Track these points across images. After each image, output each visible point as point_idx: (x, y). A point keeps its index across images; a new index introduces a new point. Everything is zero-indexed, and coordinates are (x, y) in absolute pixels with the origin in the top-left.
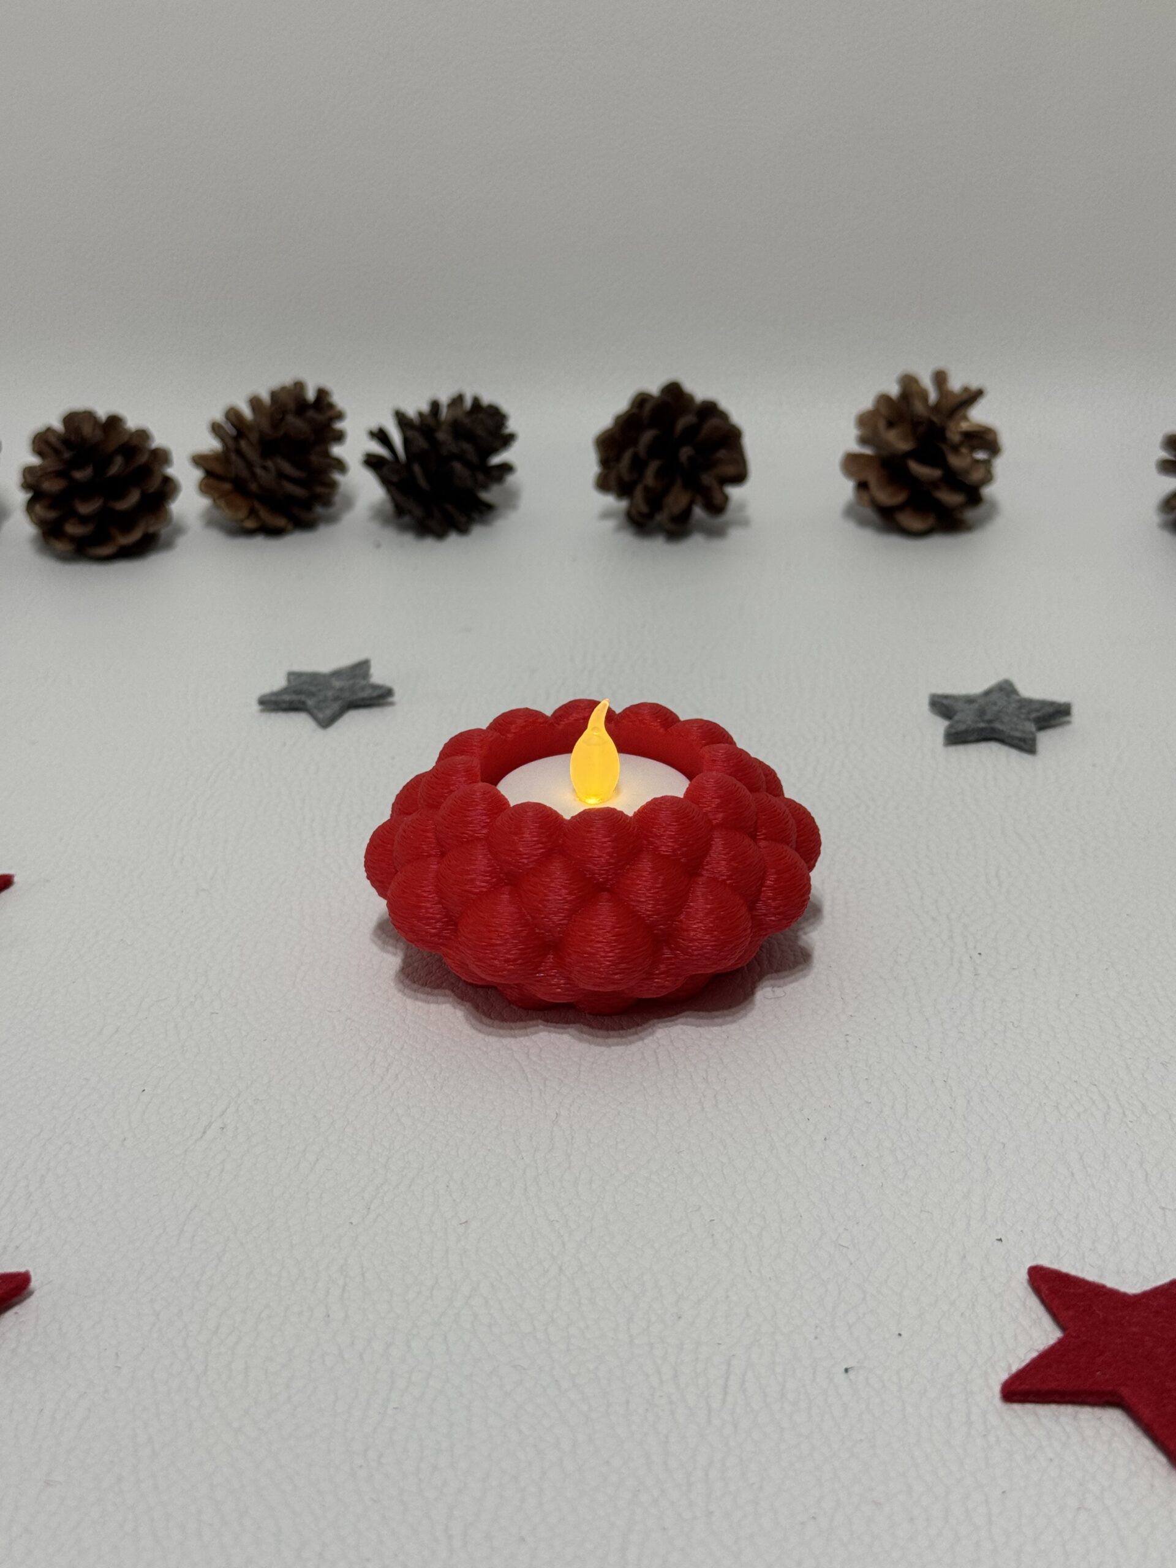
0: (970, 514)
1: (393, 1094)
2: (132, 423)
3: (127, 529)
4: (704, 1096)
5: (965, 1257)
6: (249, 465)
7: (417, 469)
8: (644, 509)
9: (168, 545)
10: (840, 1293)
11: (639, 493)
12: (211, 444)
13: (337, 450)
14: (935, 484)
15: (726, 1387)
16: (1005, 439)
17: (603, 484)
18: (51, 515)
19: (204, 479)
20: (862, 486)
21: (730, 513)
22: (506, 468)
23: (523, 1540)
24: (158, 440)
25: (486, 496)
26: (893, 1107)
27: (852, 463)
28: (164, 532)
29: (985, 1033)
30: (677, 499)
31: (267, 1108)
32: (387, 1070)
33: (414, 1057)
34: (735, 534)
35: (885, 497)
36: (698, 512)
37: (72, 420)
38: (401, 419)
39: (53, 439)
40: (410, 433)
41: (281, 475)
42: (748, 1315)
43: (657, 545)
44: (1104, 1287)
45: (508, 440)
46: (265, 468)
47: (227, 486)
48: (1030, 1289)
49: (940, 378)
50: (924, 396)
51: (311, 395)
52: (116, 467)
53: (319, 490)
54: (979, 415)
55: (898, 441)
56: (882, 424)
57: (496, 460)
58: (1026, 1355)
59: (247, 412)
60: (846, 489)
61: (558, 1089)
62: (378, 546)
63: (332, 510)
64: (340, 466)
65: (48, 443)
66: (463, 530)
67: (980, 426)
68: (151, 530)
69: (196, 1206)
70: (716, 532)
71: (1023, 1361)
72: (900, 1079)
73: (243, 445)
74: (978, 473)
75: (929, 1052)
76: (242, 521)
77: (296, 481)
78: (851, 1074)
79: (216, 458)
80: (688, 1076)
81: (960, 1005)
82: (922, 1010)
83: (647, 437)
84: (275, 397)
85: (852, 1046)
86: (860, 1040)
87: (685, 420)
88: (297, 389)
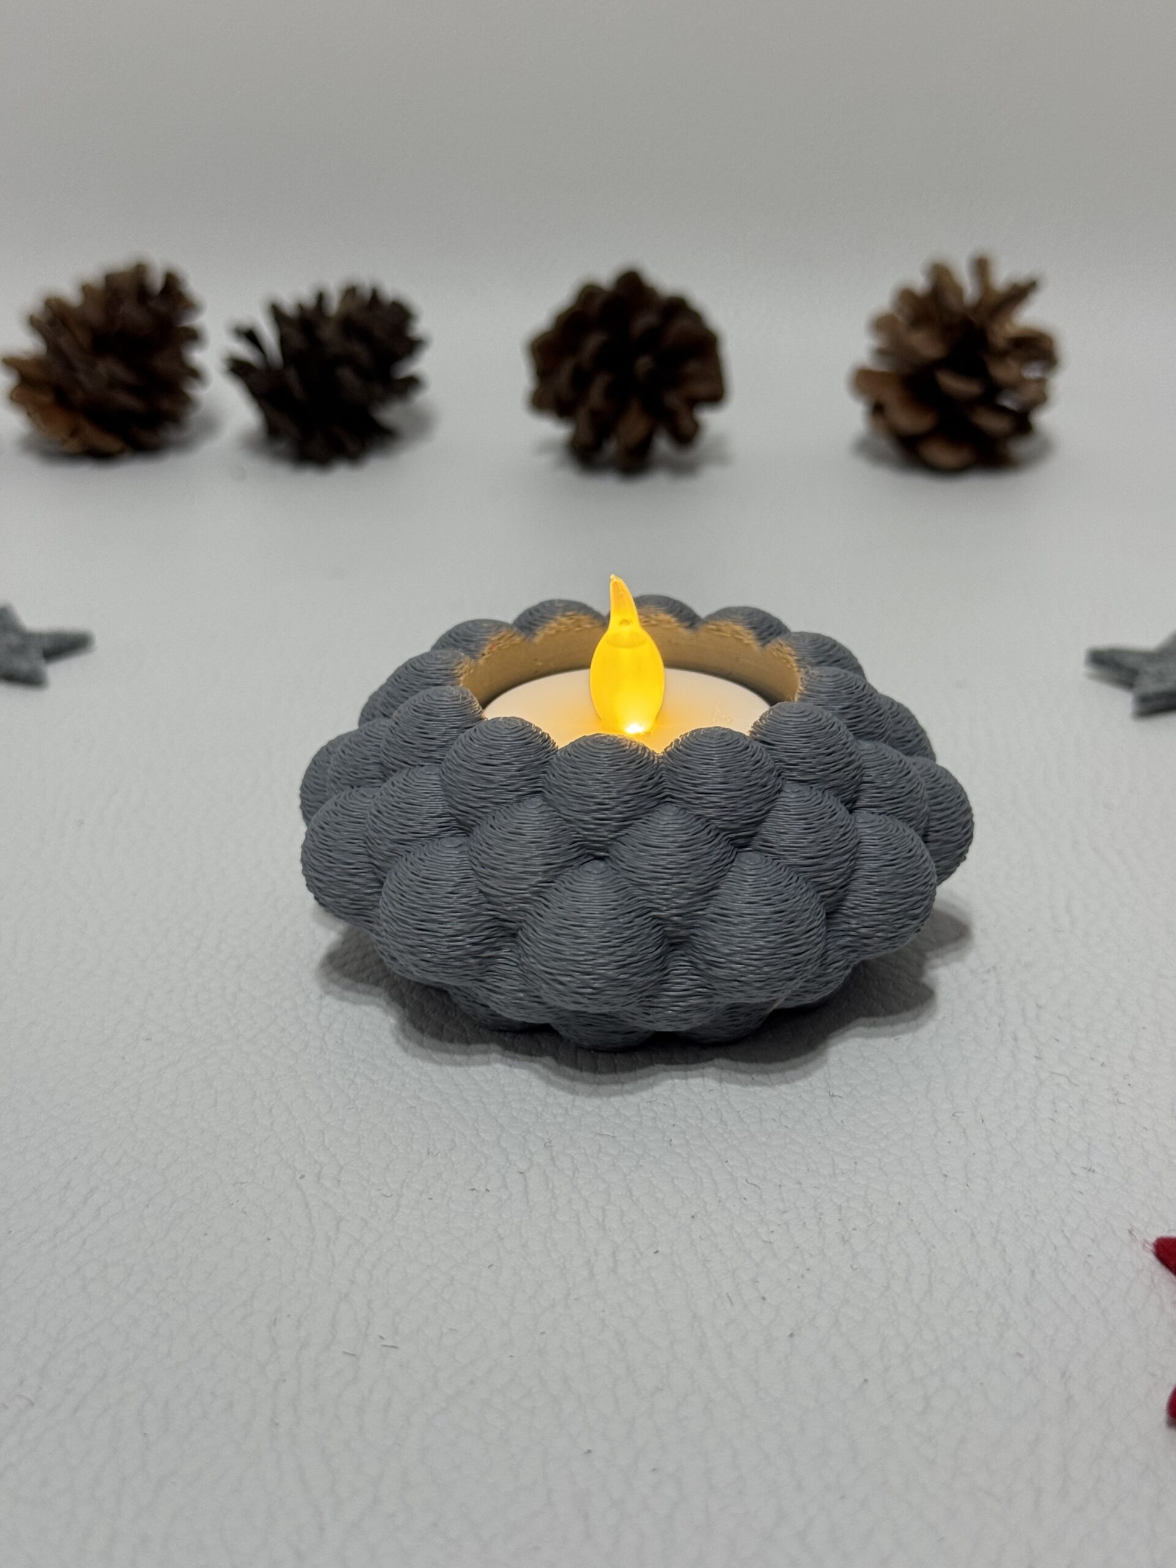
0: (1019, 448)
6: (69, 366)
7: (292, 376)
8: (591, 435)
11: (583, 413)
12: (28, 344)
13: (193, 355)
14: (972, 405)
16: (1066, 348)
17: (539, 402)
19: (16, 388)
20: (878, 410)
21: (702, 447)
22: (413, 383)
25: (386, 416)
27: (864, 380)
30: (633, 426)
34: (711, 475)
35: (906, 422)
36: (663, 445)
38: (277, 313)
40: (287, 332)
41: (114, 383)
43: (608, 485)
45: (411, 346)
46: (92, 372)
47: (45, 398)
49: (981, 267)
50: (959, 291)
51: (157, 282)
53: (166, 404)
54: (1031, 315)
55: (924, 348)
56: (905, 327)
57: (400, 370)
59: (73, 299)
62: (242, 479)
63: (184, 432)
64: (195, 374)
66: (354, 458)
67: (1033, 331)
70: (684, 469)
72: (920, 1231)
73: (64, 341)
74: (1029, 393)
75: (967, 1185)
76: (64, 442)
77: (130, 389)
78: (840, 1220)
79: (38, 362)
80: (574, 1217)
81: (1017, 1107)
82: (955, 1114)
83: (594, 342)
84: (111, 281)
85: (843, 1173)
86: (856, 1163)
87: (644, 321)
88: (139, 272)
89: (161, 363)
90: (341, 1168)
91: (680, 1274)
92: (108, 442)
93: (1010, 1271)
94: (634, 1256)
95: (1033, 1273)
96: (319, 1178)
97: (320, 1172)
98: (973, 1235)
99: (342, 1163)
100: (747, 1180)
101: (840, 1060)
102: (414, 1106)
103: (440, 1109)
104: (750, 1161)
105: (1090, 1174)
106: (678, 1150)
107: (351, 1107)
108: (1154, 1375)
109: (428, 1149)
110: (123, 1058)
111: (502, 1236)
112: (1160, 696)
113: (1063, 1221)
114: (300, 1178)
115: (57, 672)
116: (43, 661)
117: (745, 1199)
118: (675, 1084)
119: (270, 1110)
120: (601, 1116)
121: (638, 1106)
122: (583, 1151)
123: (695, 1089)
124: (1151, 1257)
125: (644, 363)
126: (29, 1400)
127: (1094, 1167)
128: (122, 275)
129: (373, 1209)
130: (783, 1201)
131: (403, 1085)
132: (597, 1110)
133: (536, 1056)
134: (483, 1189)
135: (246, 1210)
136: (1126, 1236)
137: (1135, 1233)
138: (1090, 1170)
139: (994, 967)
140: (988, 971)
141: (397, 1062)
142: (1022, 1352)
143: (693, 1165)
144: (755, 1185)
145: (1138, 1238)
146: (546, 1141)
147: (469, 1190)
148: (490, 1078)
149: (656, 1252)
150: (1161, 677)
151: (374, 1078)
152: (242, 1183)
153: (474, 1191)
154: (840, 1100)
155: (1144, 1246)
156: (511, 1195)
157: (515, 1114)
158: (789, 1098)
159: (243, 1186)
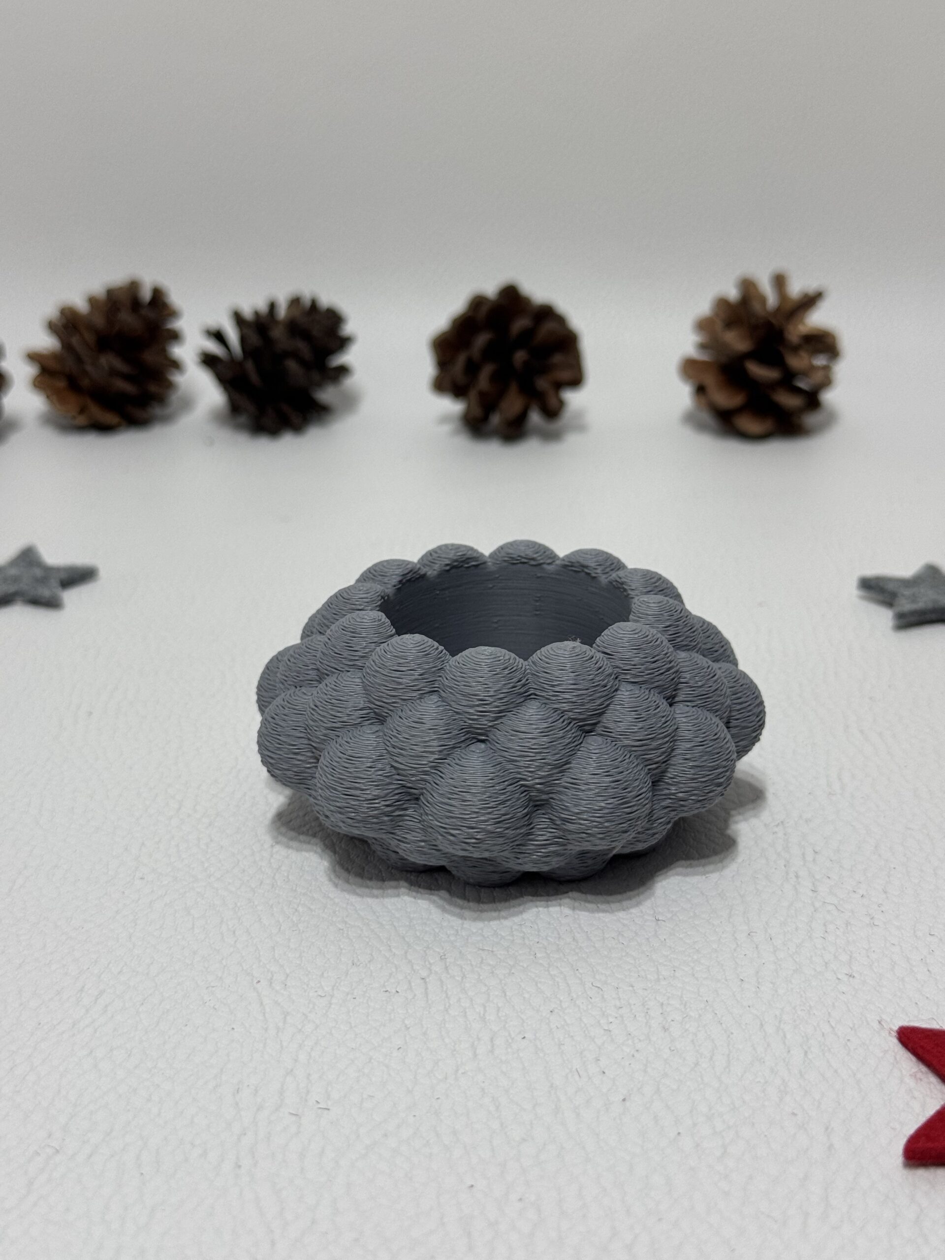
0: (811, 419)
4: (479, 1039)
6: (79, 360)
7: (250, 366)
8: (480, 411)
11: (473, 394)
12: (46, 342)
13: (179, 351)
14: (774, 385)
16: (847, 342)
17: (439, 385)
19: (38, 376)
20: (700, 390)
21: (566, 418)
22: (343, 371)
25: (322, 396)
27: (690, 367)
29: (826, 965)
30: (512, 403)
34: (572, 441)
35: (722, 400)
36: (535, 418)
38: (238, 319)
40: (247, 333)
41: (114, 373)
43: (493, 449)
45: (343, 343)
46: (96, 364)
47: (61, 383)
49: (780, 281)
50: (763, 300)
51: (146, 295)
53: (153, 388)
54: (818, 318)
55: (735, 343)
56: (719, 326)
57: (333, 361)
59: (83, 308)
62: (211, 444)
63: (167, 409)
64: (176, 365)
66: (297, 428)
67: (819, 330)
70: (551, 437)
72: (721, 1022)
73: (75, 341)
74: (818, 377)
75: (758, 987)
76: (74, 418)
77: (126, 377)
78: (662, 1013)
79: (54, 356)
80: (462, 1012)
81: (797, 929)
82: (751, 934)
83: (482, 340)
84: (111, 294)
85: (665, 979)
86: (674, 970)
87: (520, 324)
88: (133, 287)
89: (149, 357)
90: (288, 975)
91: (541, 1055)
92: (110, 418)
93: (789, 1051)
94: (507, 1041)
95: (806, 1053)
96: (271, 983)
97: (271, 979)
98: (762, 1025)
99: (288, 971)
100: (592, 984)
101: (664, 892)
102: (342, 928)
103: (362, 930)
104: (595, 970)
105: (851, 979)
106: (541, 961)
107: (294, 929)
108: (894, 1129)
109: (353, 961)
110: (123, 893)
111: (408, 1026)
112: (913, 613)
113: (829, 1013)
114: (257, 983)
115: (71, 597)
116: (60, 588)
117: (591, 998)
118: (539, 911)
119: (234, 932)
120: (483, 936)
121: (512, 928)
122: (469, 962)
123: (554, 915)
124: (896, 1041)
125: (520, 357)
126: (56, 1149)
127: (854, 974)
128: (121, 288)
129: (311, 1006)
130: (619, 999)
131: (334, 912)
132: (480, 931)
133: (434, 890)
134: (394, 991)
135: (216, 1007)
136: (876, 1025)
137: (883, 1023)
138: (850, 976)
139: (782, 822)
140: (777, 825)
141: (330, 895)
142: (795, 1112)
143: (552, 973)
144: (599, 987)
145: (885, 1027)
146: (442, 954)
147: (384, 991)
148: (399, 907)
149: (524, 1038)
150: (914, 599)
151: (313, 907)
152: (213, 987)
153: (387, 992)
154: (663, 923)
155: (890, 1033)
156: (415, 995)
157: (418, 934)
158: (625, 922)
159: (214, 989)
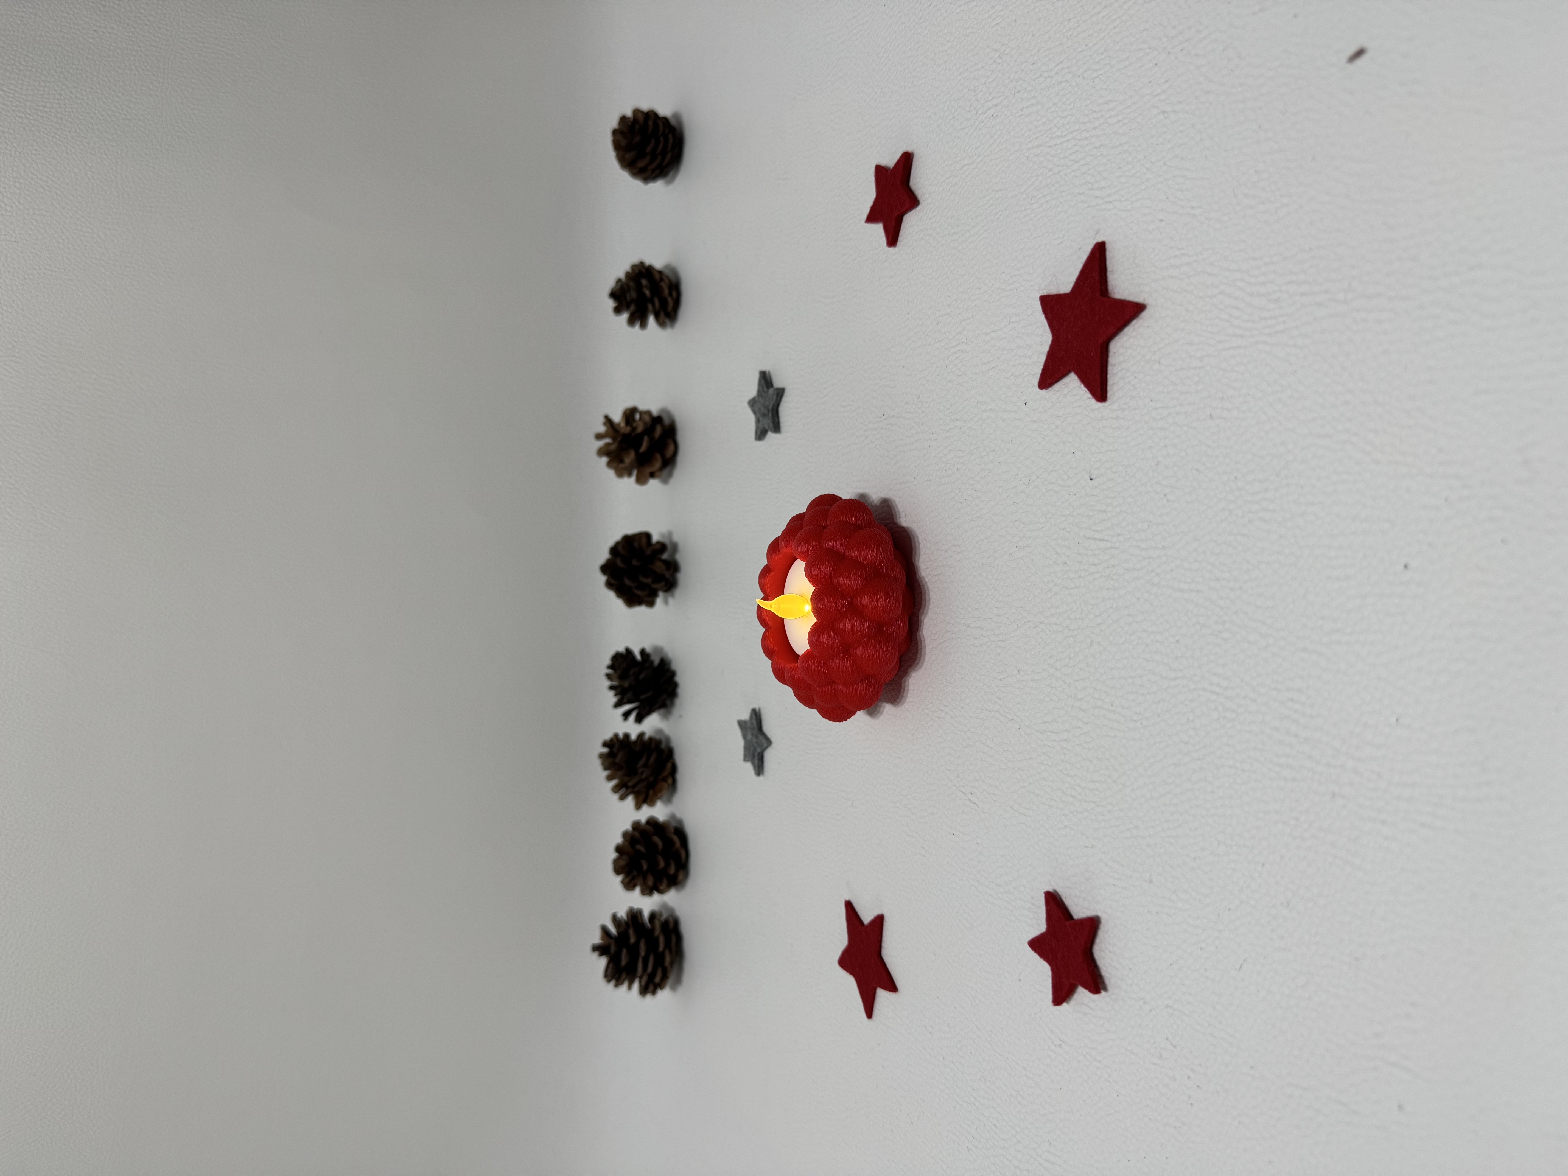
0: (667, 422)
1: (954, 708)
2: (619, 840)
3: (672, 843)
4: (955, 551)
5: (1034, 421)
6: (641, 781)
7: (643, 697)
8: (663, 584)
9: (680, 822)
10: (1052, 483)
11: (655, 586)
12: (630, 801)
13: (633, 737)
14: (651, 439)
15: (1100, 540)
16: (629, 404)
17: (651, 604)
18: (665, 881)
19: (647, 804)
20: (652, 475)
21: (666, 541)
22: (643, 652)
23: (1177, 641)
24: (628, 826)
25: (656, 661)
26: (960, 457)
27: (641, 480)
28: (674, 824)
29: (923, 412)
30: (659, 567)
31: (962, 771)
32: (942, 711)
33: (936, 697)
34: (676, 538)
35: (658, 464)
36: (665, 556)
37: (617, 870)
38: (618, 705)
39: (627, 880)
40: (625, 700)
41: (646, 765)
42: (1064, 529)
43: (682, 577)
44: (1048, 352)
45: (629, 652)
46: (642, 773)
47: (651, 792)
48: (1050, 389)
49: (599, 437)
50: (607, 445)
51: (605, 750)
52: (641, 848)
53: (653, 746)
54: (617, 417)
55: (630, 458)
56: (621, 466)
57: (638, 657)
58: (1083, 390)
59: (614, 782)
60: (653, 483)
61: (951, 625)
62: (681, 716)
63: (663, 740)
64: (641, 735)
65: (629, 883)
66: (673, 674)
67: (623, 416)
68: (673, 830)
69: (1012, 808)
70: (675, 547)
71: (1086, 391)
74: (646, 417)
76: (668, 786)
77: (648, 759)
79: (638, 796)
83: (627, 582)
84: (606, 768)
87: (620, 563)
88: (602, 757)
89: (637, 747)
92: (669, 767)
98: (947, 438)
125: (635, 563)
128: (603, 763)
